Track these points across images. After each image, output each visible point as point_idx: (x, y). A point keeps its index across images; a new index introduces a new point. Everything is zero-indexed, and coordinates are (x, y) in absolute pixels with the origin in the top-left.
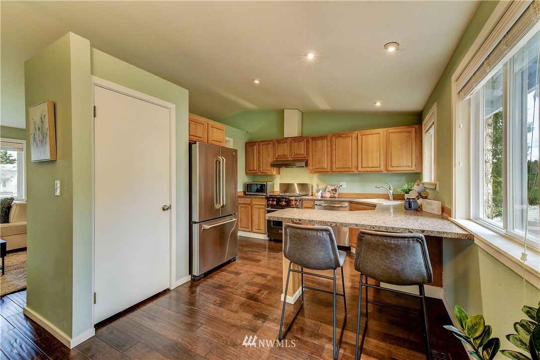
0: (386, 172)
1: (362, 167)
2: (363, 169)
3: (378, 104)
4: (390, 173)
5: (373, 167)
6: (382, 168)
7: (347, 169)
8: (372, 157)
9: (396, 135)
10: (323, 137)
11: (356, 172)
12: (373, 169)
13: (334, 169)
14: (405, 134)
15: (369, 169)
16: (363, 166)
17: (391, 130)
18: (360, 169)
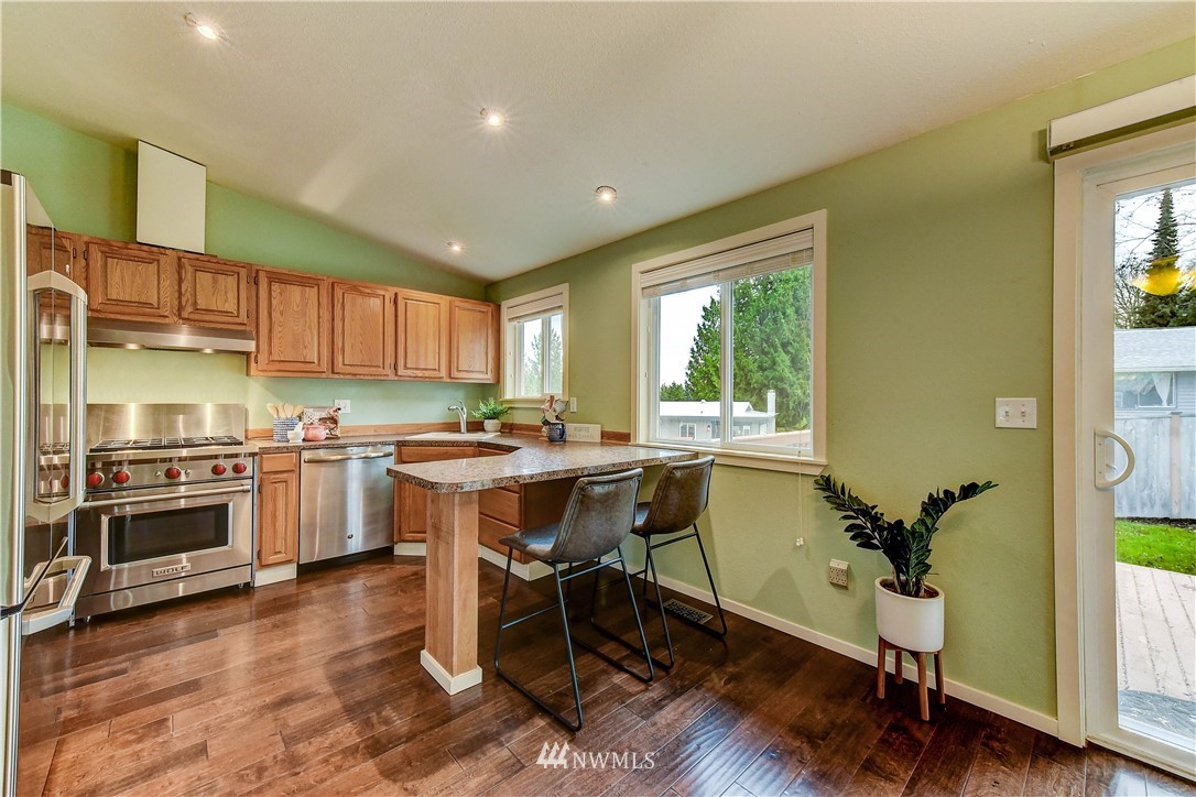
0: (449, 380)
1: (406, 367)
2: (409, 372)
3: (456, 248)
4: (454, 384)
5: (426, 369)
6: (443, 373)
7: (373, 369)
8: (426, 349)
9: (468, 313)
10: (305, 280)
11: (392, 377)
12: (427, 374)
13: (339, 366)
14: (479, 316)
15: (419, 373)
16: (408, 366)
17: (458, 301)
18: (401, 371)
